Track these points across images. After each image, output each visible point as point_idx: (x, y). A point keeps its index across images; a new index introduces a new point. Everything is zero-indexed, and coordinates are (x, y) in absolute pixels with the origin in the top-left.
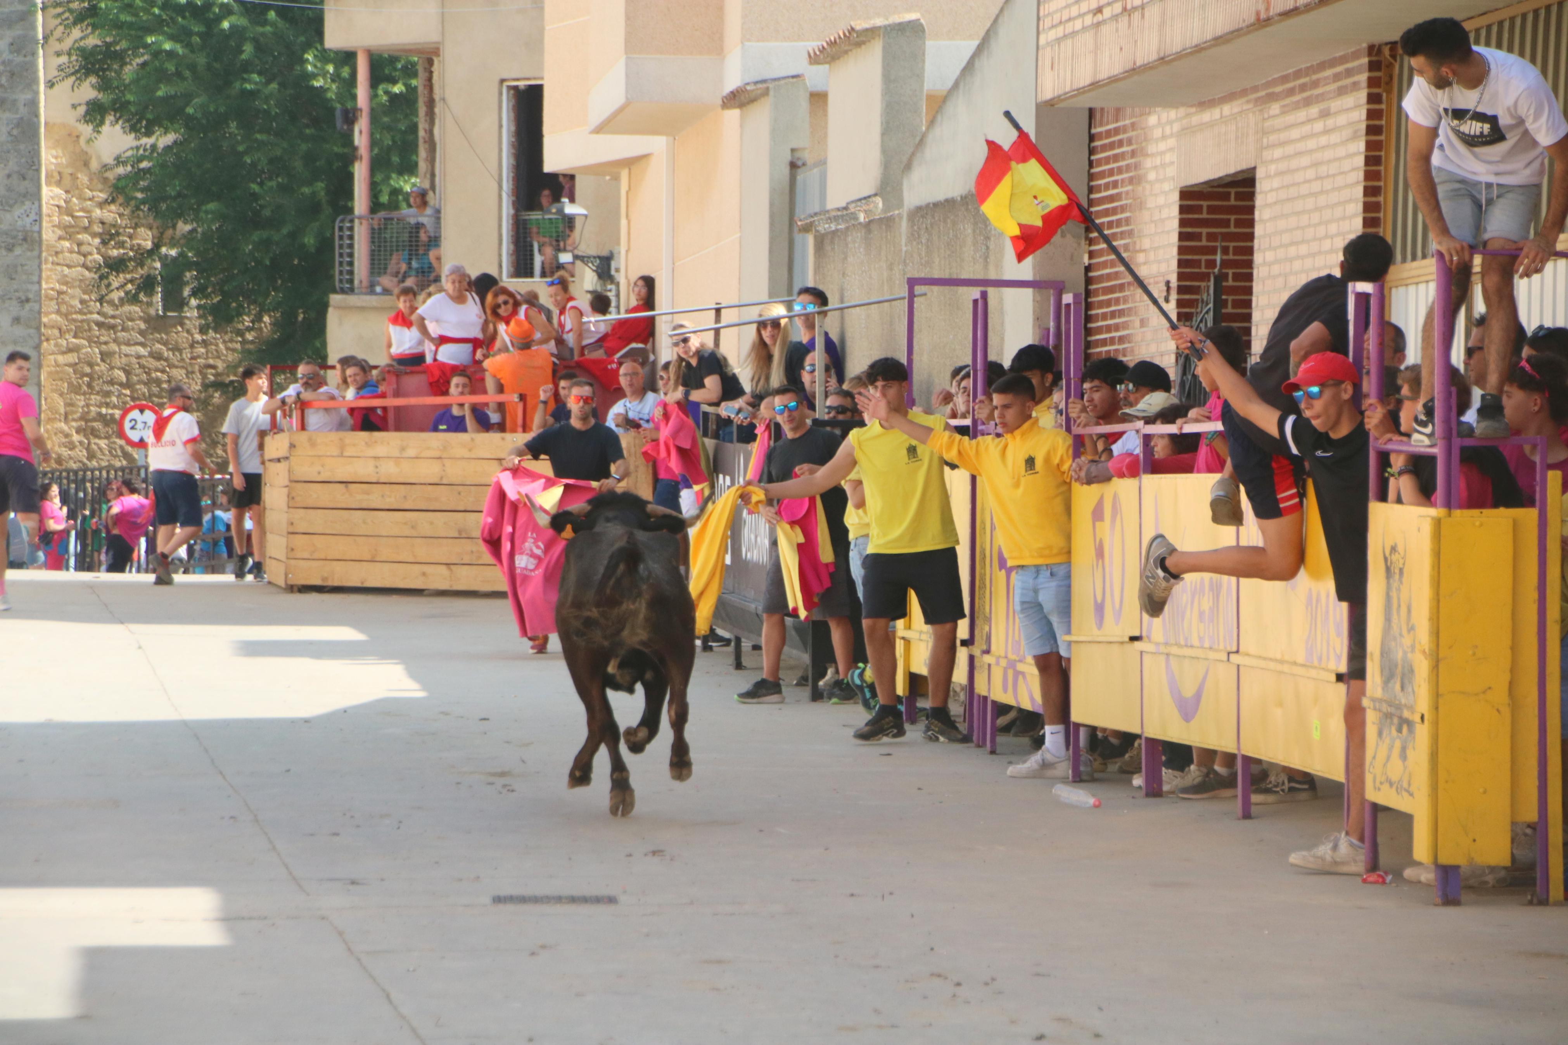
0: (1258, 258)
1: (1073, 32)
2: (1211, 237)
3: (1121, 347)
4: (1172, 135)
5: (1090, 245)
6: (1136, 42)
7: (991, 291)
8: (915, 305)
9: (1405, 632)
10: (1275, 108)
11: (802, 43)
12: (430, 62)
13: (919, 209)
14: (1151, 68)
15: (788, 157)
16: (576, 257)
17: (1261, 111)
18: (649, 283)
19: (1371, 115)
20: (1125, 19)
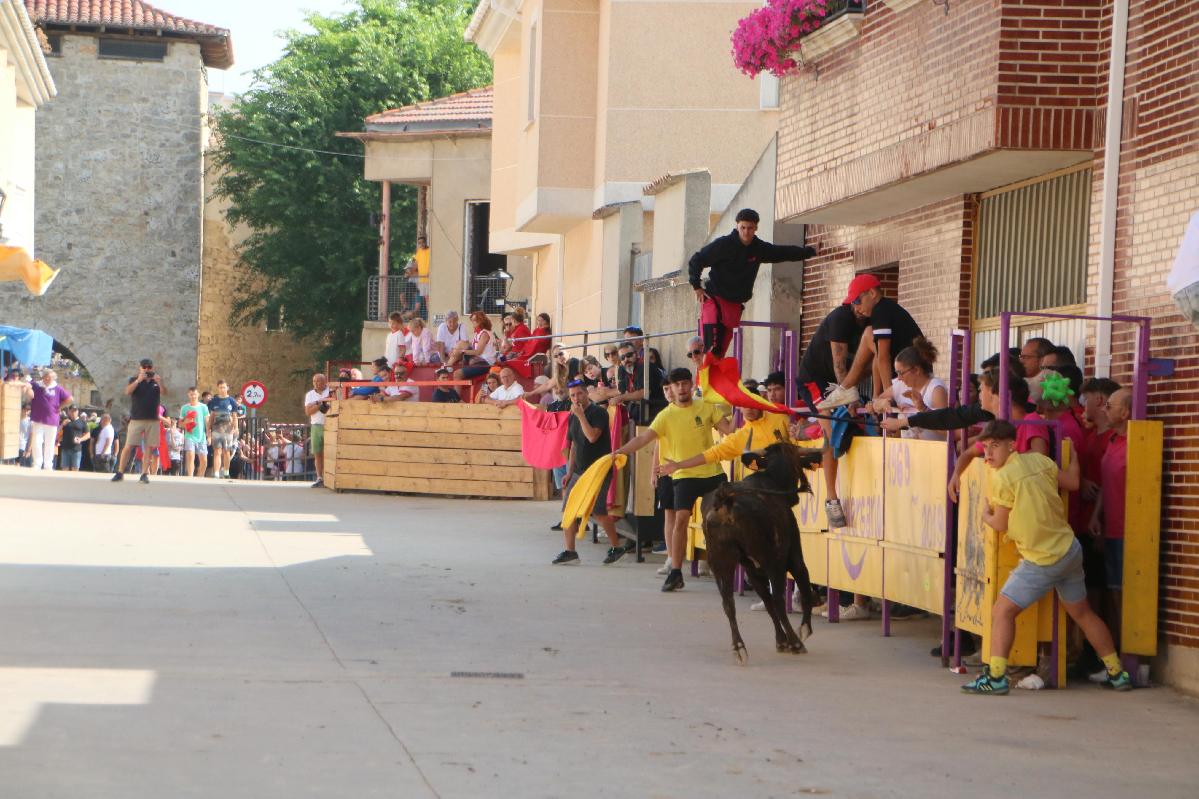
1: (796, 181)
4: (852, 241)
5: (804, 302)
6: (832, 188)
7: (746, 328)
9: (979, 531)
10: (910, 228)
11: (640, 183)
12: (425, 189)
15: (631, 248)
16: (506, 302)
17: (903, 229)
18: (546, 317)
19: (965, 233)
20: (826, 174)
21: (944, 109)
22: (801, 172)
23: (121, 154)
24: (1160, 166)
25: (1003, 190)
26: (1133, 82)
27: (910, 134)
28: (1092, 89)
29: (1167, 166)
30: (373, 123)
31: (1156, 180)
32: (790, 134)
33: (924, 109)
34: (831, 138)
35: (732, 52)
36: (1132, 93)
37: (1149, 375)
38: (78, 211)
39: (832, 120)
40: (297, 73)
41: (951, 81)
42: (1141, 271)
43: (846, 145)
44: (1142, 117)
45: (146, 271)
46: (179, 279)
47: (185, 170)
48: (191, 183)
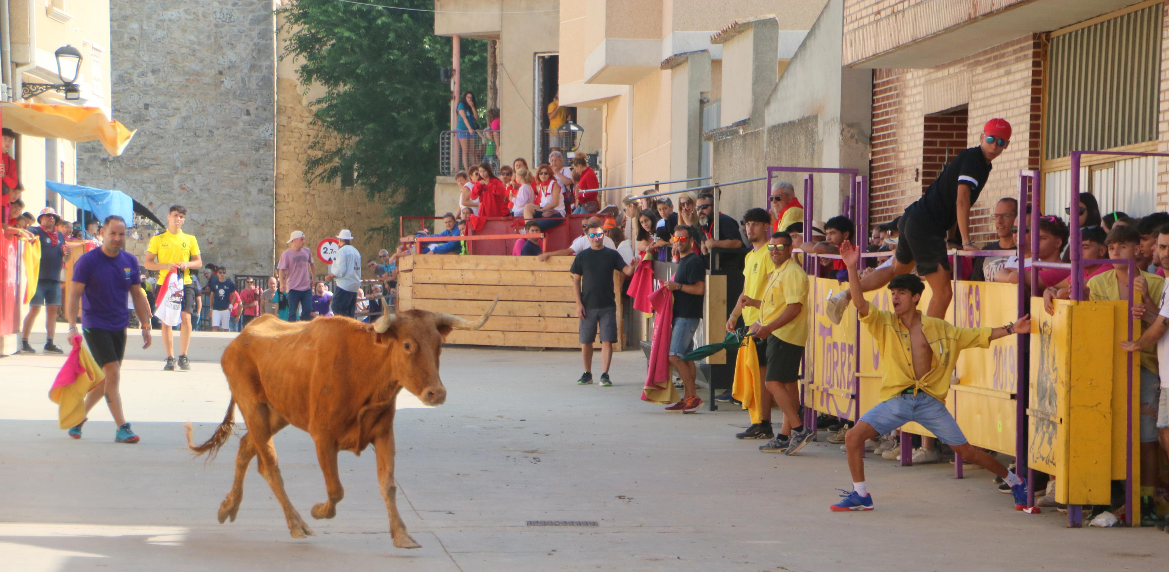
1: (864, 25)
2: (942, 144)
3: (890, 207)
4: (920, 85)
5: (873, 148)
6: (899, 31)
7: (815, 175)
9: (1052, 371)
10: (979, 69)
11: (707, 32)
12: (495, 43)
13: (774, 127)
14: (908, 46)
15: (699, 97)
17: (972, 71)
19: (1034, 73)
20: (893, 17)
23: (194, 13)
25: (1073, 29)
38: (154, 72)
45: (221, 131)
46: (254, 138)
47: (258, 28)
48: (264, 42)
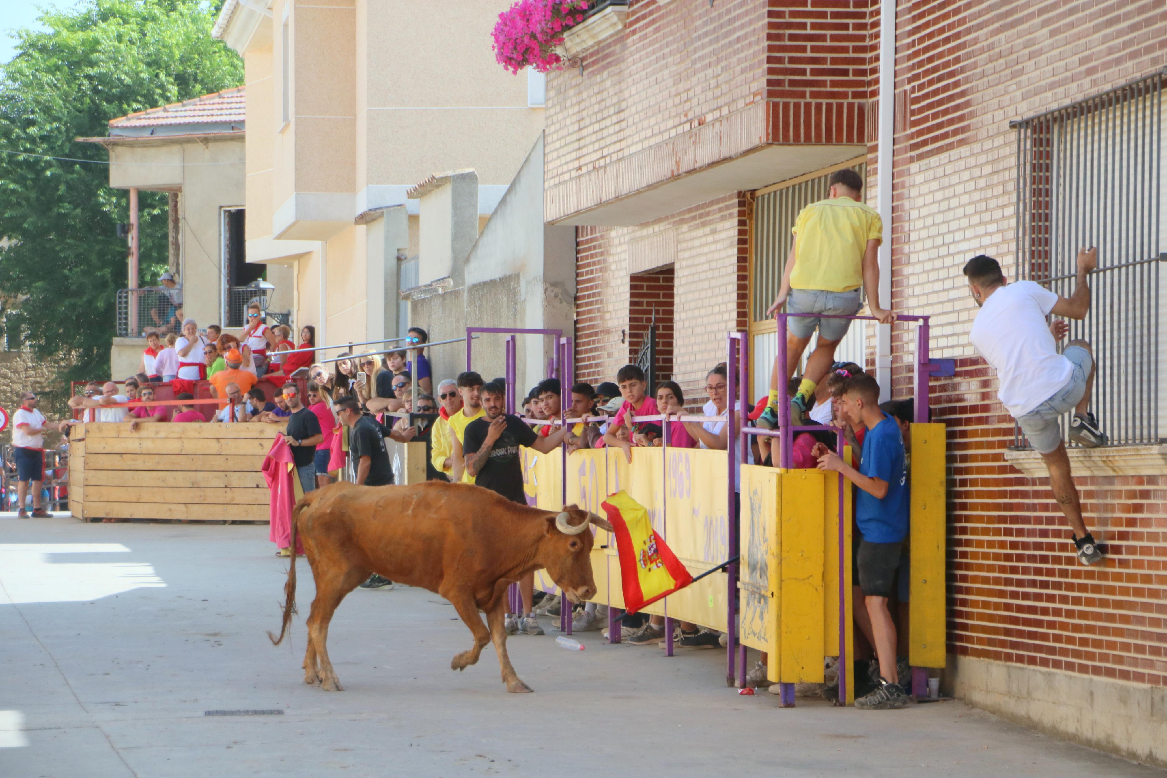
0: (676, 317)
1: (565, 181)
2: (649, 304)
3: (596, 370)
4: (625, 243)
5: (577, 308)
6: (602, 187)
7: (518, 336)
8: (472, 344)
9: (762, 542)
10: (685, 228)
11: (403, 186)
12: (176, 196)
13: (474, 286)
14: (611, 203)
15: (396, 254)
17: (677, 229)
18: (311, 330)
19: (740, 232)
20: (595, 173)
21: (714, 105)
22: (569, 171)
24: (934, 160)
25: (777, 187)
26: (904, 74)
27: (680, 130)
28: (864, 81)
29: (940, 159)
30: (117, 127)
31: (930, 174)
32: (556, 131)
33: (693, 105)
34: (599, 135)
35: (493, 47)
36: (903, 85)
37: (930, 376)
39: (599, 116)
40: (33, 75)
41: (719, 75)
42: (918, 268)
43: (615, 143)
44: (914, 110)
